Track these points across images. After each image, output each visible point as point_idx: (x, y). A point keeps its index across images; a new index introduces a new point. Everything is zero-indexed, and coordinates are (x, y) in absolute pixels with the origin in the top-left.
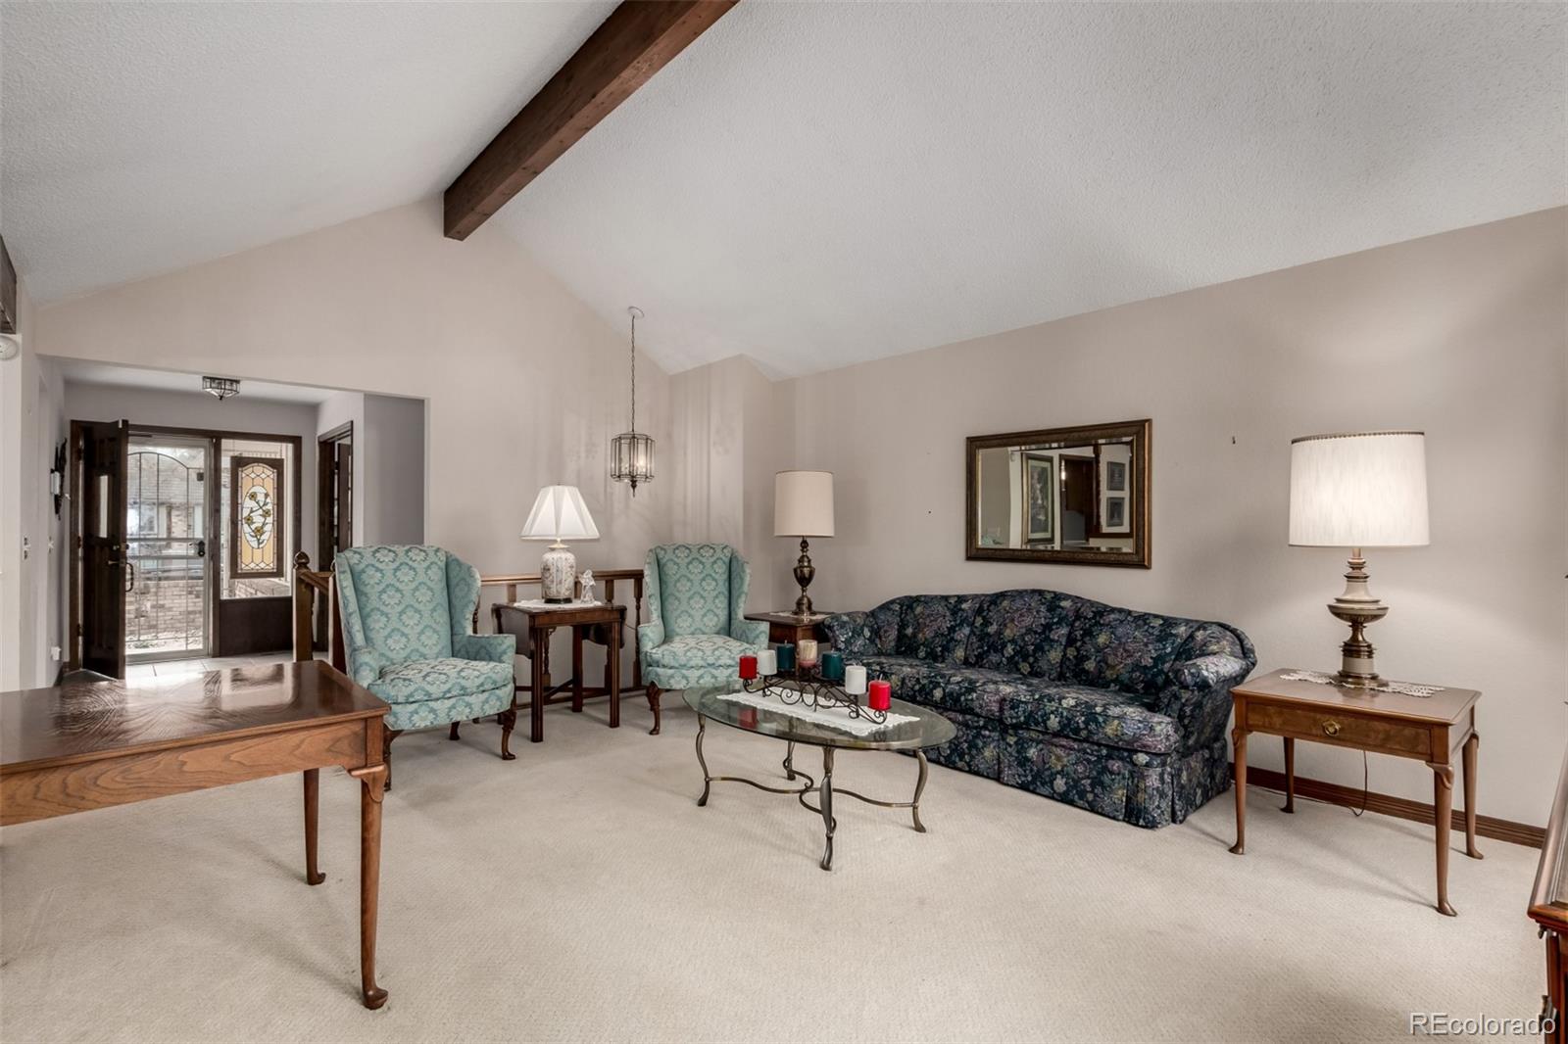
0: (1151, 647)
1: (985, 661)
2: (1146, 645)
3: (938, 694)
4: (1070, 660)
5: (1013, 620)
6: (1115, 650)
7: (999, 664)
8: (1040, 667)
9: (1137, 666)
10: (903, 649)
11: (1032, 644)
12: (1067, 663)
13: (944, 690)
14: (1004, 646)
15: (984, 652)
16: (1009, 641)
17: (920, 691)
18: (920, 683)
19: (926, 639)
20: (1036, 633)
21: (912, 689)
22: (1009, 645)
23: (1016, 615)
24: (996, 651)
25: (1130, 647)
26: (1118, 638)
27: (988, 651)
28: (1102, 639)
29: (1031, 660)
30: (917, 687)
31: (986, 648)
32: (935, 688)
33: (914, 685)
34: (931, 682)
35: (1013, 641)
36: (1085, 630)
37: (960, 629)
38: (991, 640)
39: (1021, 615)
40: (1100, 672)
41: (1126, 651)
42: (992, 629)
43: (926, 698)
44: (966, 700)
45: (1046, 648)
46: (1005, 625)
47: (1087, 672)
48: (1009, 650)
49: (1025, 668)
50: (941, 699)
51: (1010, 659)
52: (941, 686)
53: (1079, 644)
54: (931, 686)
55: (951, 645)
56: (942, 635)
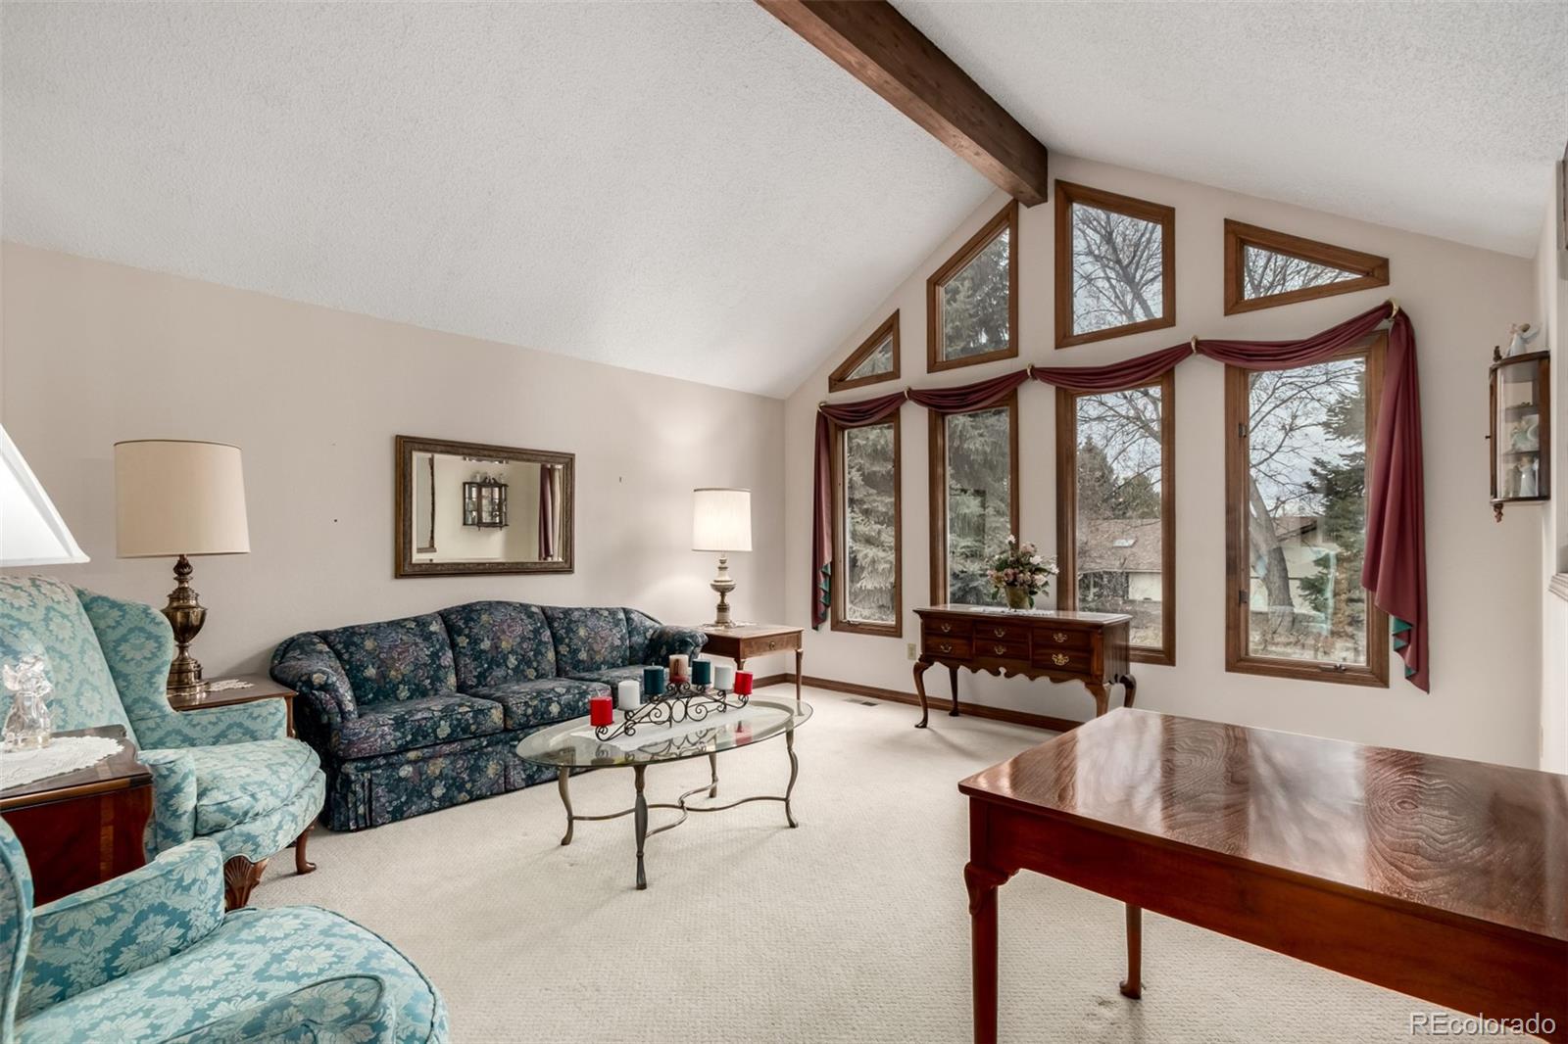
0: (614, 631)
1: (489, 679)
2: (611, 630)
3: (555, 709)
4: (565, 656)
5: (504, 632)
6: (594, 638)
7: (505, 678)
8: (544, 669)
9: (613, 648)
10: (371, 696)
11: (531, 650)
12: (564, 659)
13: (559, 704)
14: (505, 658)
15: (486, 671)
16: (509, 653)
17: (534, 714)
18: (530, 706)
19: (404, 676)
20: (529, 639)
21: (525, 715)
22: (510, 655)
23: (505, 627)
24: (498, 666)
25: (603, 635)
26: (592, 630)
27: (490, 668)
28: (582, 632)
29: (535, 664)
30: (530, 711)
31: (486, 666)
32: (549, 705)
33: (525, 710)
34: (542, 701)
35: (512, 652)
36: (566, 628)
37: (444, 654)
38: (490, 656)
39: (509, 626)
40: (592, 659)
41: (602, 638)
42: (486, 645)
43: (542, 718)
44: (584, 704)
45: (544, 650)
46: (498, 638)
47: (583, 661)
48: (512, 661)
49: (531, 673)
50: (559, 713)
51: (516, 669)
52: (554, 702)
53: (567, 640)
54: (544, 704)
55: (441, 673)
56: (425, 665)
